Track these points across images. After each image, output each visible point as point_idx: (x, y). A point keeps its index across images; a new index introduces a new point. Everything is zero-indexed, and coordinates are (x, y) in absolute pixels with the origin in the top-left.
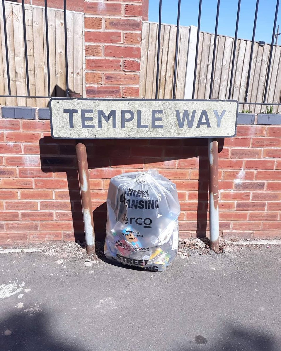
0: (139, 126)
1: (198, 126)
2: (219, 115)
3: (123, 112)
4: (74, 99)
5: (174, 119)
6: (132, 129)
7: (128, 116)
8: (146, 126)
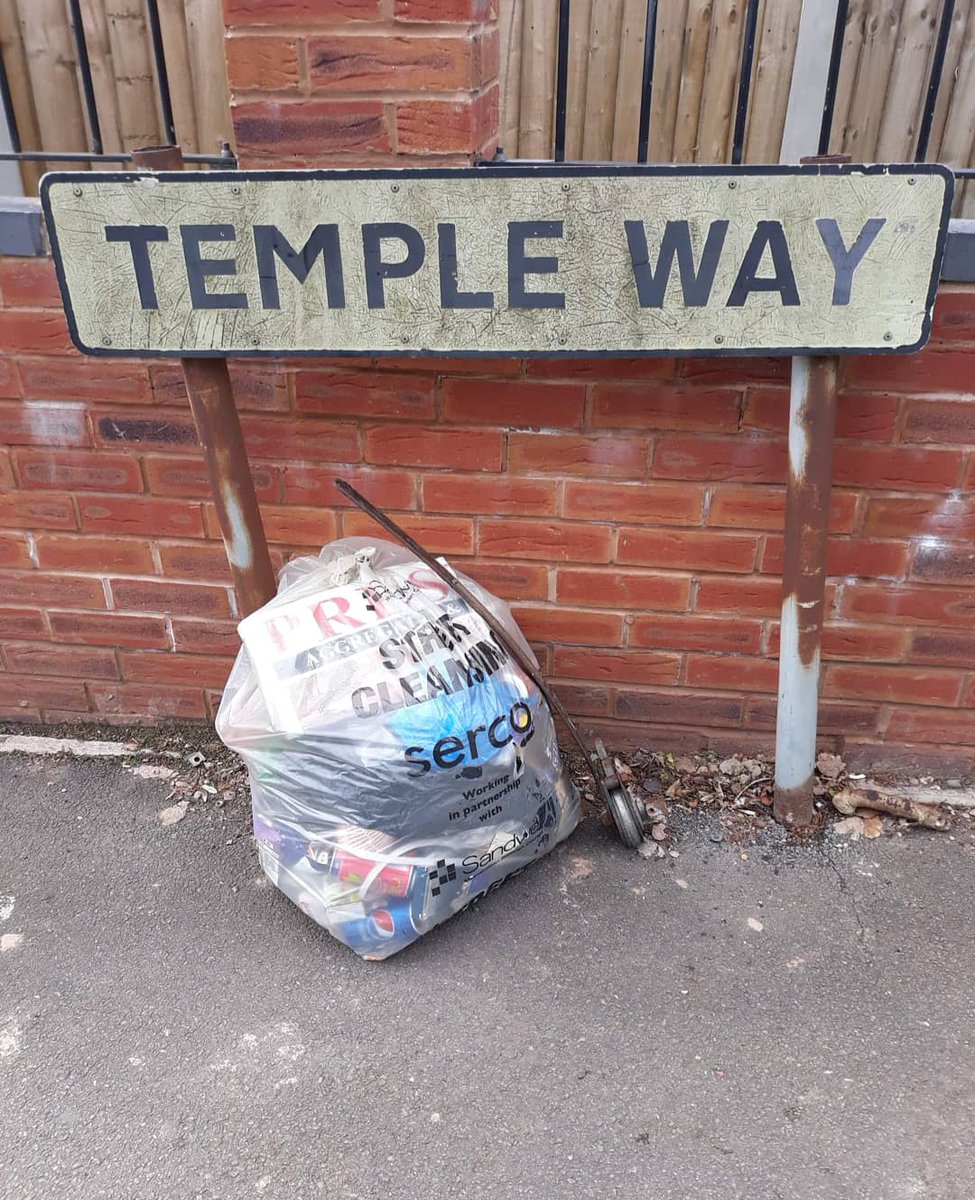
0: (452, 297)
1: (737, 299)
2: (848, 243)
3: (373, 234)
4: (143, 179)
5: (615, 263)
6: (417, 311)
7: (394, 251)
8: (483, 300)
